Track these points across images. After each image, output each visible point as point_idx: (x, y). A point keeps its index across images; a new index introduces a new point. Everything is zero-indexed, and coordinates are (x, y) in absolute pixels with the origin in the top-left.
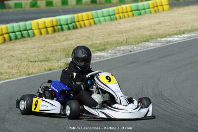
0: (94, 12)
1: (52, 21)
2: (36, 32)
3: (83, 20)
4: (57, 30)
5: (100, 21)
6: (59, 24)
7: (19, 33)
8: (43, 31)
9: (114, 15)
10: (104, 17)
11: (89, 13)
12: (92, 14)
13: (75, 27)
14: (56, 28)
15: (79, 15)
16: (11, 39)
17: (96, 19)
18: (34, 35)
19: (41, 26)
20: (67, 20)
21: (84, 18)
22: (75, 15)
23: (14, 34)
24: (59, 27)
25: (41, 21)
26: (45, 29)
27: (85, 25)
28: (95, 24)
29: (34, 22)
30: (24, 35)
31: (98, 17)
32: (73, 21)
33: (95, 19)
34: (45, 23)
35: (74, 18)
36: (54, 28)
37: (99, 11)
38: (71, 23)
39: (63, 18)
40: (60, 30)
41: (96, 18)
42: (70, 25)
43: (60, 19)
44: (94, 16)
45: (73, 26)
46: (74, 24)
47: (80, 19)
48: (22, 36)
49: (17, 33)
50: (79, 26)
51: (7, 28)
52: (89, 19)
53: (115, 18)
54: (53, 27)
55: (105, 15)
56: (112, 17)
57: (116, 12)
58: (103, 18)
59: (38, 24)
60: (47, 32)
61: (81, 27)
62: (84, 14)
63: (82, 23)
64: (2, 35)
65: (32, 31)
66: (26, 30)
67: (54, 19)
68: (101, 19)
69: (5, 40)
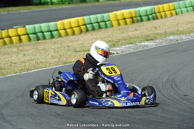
0: (176, 3)
1: (131, 13)
2: (115, 23)
3: (164, 11)
4: (136, 21)
5: (182, 11)
6: (138, 15)
7: (97, 24)
8: (122, 22)
10: (186, 7)
11: (171, 4)
12: (174, 5)
13: (155, 17)
14: (135, 19)
15: (160, 6)
16: (87, 30)
17: (178, 10)
18: (112, 26)
19: (119, 18)
20: (147, 11)
21: (165, 9)
22: (156, 7)
23: (91, 25)
24: (139, 18)
25: (119, 13)
26: (123, 20)
27: (166, 16)
28: (177, 14)
29: (112, 15)
30: (101, 26)
31: (180, 8)
32: (153, 12)
34: (123, 14)
35: (154, 9)
36: (133, 20)
37: (180, 2)
38: (151, 14)
39: (142, 10)
40: (140, 20)
41: (178, 8)
42: (150, 16)
43: (139, 11)
44: (176, 7)
45: (153, 17)
46: (154, 15)
47: (161, 10)
48: (100, 27)
49: (94, 25)
50: (159, 17)
51: (84, 20)
52: (170, 10)
54: (132, 18)
55: (187, 5)
58: (186, 9)
59: (116, 15)
60: (126, 23)
61: (162, 17)
62: (166, 6)
63: (163, 14)
64: (79, 26)
65: (109, 22)
66: (103, 21)
67: (132, 10)
68: (183, 9)
69: (81, 31)
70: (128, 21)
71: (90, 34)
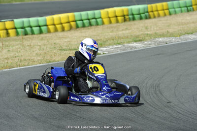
0: (170, 3)
1: (123, 11)
2: (106, 20)
3: (157, 11)
4: (128, 20)
5: (175, 11)
6: (130, 13)
7: (87, 21)
8: (113, 20)
9: (191, 6)
10: (180, 7)
11: (164, 3)
12: (167, 5)
13: (148, 16)
14: (127, 17)
15: (154, 5)
16: (77, 27)
18: (103, 23)
19: (110, 16)
20: (139, 10)
21: (159, 9)
22: (149, 6)
23: (81, 22)
24: (131, 17)
25: (110, 10)
26: (115, 18)
27: (159, 16)
28: (170, 14)
29: (103, 12)
30: (92, 23)
31: (174, 8)
32: (146, 10)
33: (171, 10)
34: (115, 12)
35: (147, 8)
36: (125, 18)
37: (175, 2)
38: (144, 13)
39: (135, 8)
40: (132, 19)
42: (143, 15)
43: (132, 10)
44: (170, 7)
45: (146, 16)
46: (147, 14)
47: (154, 9)
48: (90, 25)
49: (85, 21)
50: (152, 16)
51: (74, 16)
52: (163, 10)
53: (192, 9)
54: (124, 16)
55: (181, 6)
56: (189, 8)
57: (193, 3)
58: (180, 9)
59: (108, 13)
60: (117, 21)
61: (155, 17)
62: (159, 5)
63: (156, 13)
64: (69, 22)
65: (101, 19)
66: (94, 18)
67: (125, 8)
68: (177, 9)
69: (71, 28)
70: (120, 19)
71: (79, 31)
